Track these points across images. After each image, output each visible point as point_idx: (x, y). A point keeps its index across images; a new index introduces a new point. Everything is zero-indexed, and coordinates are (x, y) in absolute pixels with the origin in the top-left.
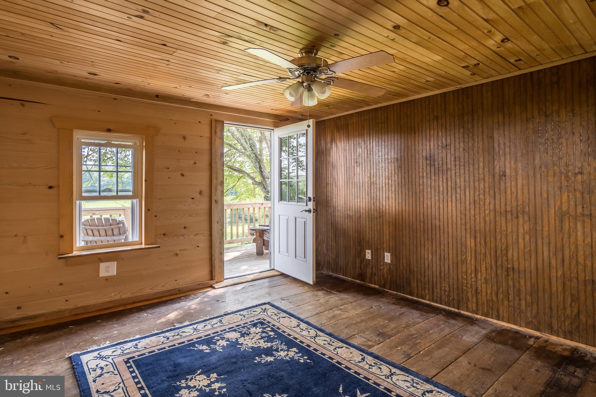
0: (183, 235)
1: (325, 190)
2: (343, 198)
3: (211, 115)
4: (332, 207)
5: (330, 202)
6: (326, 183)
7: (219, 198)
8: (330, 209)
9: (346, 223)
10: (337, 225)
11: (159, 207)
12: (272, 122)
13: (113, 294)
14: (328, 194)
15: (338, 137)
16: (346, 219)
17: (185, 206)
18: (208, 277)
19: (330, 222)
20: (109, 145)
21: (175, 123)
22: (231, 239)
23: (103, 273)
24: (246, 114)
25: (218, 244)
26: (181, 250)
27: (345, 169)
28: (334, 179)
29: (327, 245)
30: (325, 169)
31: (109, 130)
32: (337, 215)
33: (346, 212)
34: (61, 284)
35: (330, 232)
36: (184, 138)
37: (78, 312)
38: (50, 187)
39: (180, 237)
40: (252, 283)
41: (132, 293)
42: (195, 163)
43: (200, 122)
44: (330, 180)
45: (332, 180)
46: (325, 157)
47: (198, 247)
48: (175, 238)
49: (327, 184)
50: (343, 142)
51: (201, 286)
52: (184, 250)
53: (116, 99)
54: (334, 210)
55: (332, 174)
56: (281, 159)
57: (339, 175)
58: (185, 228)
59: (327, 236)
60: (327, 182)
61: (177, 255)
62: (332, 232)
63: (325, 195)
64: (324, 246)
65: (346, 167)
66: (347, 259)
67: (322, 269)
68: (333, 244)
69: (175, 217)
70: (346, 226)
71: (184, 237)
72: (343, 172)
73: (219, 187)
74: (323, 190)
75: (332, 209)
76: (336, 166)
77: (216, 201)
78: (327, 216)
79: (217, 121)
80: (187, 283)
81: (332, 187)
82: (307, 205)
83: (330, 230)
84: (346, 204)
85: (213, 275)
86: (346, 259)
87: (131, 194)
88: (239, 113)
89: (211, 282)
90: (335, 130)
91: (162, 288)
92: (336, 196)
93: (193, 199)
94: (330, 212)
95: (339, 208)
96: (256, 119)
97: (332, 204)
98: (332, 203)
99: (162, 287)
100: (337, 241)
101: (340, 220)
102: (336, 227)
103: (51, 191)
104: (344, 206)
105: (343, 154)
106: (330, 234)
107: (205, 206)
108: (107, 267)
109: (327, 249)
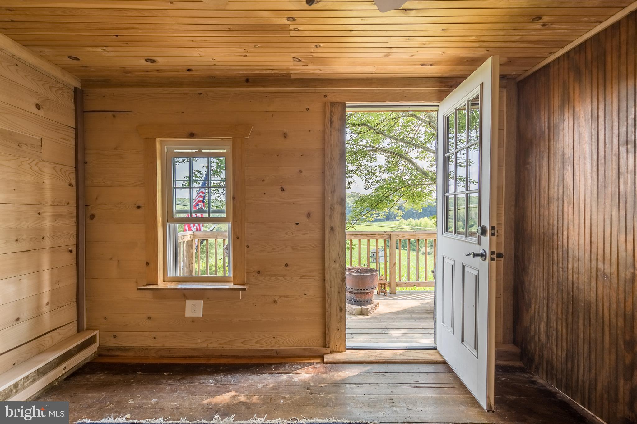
0: (284, 276)
1: (546, 212)
2: (588, 231)
3: (325, 96)
4: (560, 250)
5: (555, 237)
6: (549, 198)
7: (337, 223)
8: (555, 252)
9: (594, 289)
10: (570, 289)
11: (252, 234)
12: (435, 91)
13: (199, 341)
14: (551, 222)
15: (577, 92)
16: (594, 281)
17: (286, 233)
18: (320, 341)
19: (555, 280)
20: (200, 154)
21: (273, 115)
22: (417, 280)
23: (189, 313)
24: (383, 86)
25: (336, 294)
26: (280, 297)
27: (595, 163)
28: (565, 189)
29: (547, 326)
30: (546, 169)
31: (192, 135)
32: (570, 266)
33: (594, 262)
34: (149, 318)
35: (555, 302)
36: (285, 136)
37: (164, 353)
38: (139, 207)
39: (280, 278)
40: (382, 368)
41: (220, 344)
42: (300, 171)
43: (307, 109)
44: (556, 192)
45: (561, 191)
46: (547, 144)
47: (305, 295)
48: (273, 278)
49: (550, 200)
50: (588, 101)
51: (307, 353)
52: (285, 297)
53: (201, 94)
54: (565, 255)
55: (561, 178)
56: (447, 155)
57: (577, 178)
58: (286, 265)
59: (548, 307)
60: (551, 195)
61: (275, 302)
62: (560, 303)
63: (546, 223)
64: (542, 326)
65: (595, 157)
66: (593, 371)
67: (537, 372)
68: (560, 327)
69: (273, 249)
70: (593, 295)
71: (285, 279)
72: (588, 171)
73: (338, 208)
74: (542, 213)
75: (561, 253)
76: (571, 159)
77: (332, 229)
78: (548, 267)
79: (332, 104)
80: (290, 344)
81: (561, 205)
82: (479, 243)
83: (555, 297)
84: (594, 246)
85: (327, 339)
86: (590, 370)
87: (223, 215)
88: (370, 85)
89: (324, 350)
90: (571, 79)
91: (257, 345)
92: (571, 227)
93: (297, 224)
94: (555, 258)
95: (576, 253)
96: (404, 91)
97: (560, 243)
98: (560, 240)
99: (256, 343)
100: (570, 325)
101: (578, 279)
102: (568, 293)
103: (140, 211)
104: (588, 248)
105: (588, 129)
106: (555, 306)
107: (314, 235)
108: (194, 306)
109: (548, 337)
